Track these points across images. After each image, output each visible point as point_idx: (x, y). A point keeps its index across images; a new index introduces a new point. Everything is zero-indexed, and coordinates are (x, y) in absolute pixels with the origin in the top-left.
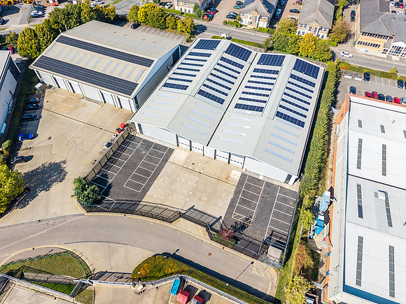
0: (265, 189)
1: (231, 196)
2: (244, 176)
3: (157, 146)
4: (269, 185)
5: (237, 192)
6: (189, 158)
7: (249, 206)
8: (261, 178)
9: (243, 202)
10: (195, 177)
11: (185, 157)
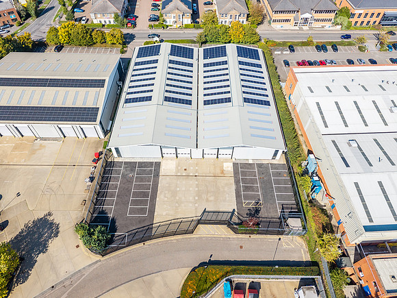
0: (258, 170)
1: (234, 187)
2: (235, 165)
3: (142, 164)
4: (260, 166)
5: (237, 182)
6: (178, 165)
7: (253, 191)
8: (251, 162)
9: (246, 188)
10: (193, 182)
11: (174, 166)
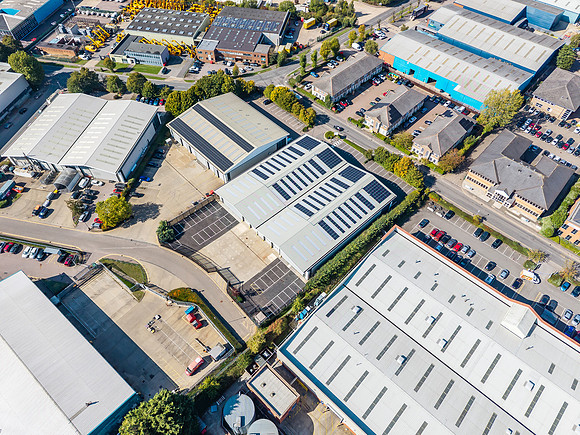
0: (287, 275)
1: (260, 271)
2: (277, 260)
3: (229, 217)
4: (291, 273)
5: (265, 270)
6: (246, 233)
7: (267, 282)
8: (289, 266)
9: (265, 278)
10: (242, 249)
11: (244, 231)
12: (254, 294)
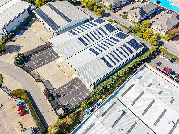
2: (77, 78)
4: (84, 86)
5: (69, 83)
7: (69, 90)
8: (83, 82)
10: (59, 70)
11: (61, 61)
12: (60, 96)
